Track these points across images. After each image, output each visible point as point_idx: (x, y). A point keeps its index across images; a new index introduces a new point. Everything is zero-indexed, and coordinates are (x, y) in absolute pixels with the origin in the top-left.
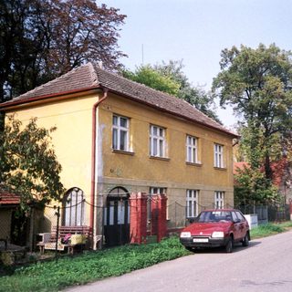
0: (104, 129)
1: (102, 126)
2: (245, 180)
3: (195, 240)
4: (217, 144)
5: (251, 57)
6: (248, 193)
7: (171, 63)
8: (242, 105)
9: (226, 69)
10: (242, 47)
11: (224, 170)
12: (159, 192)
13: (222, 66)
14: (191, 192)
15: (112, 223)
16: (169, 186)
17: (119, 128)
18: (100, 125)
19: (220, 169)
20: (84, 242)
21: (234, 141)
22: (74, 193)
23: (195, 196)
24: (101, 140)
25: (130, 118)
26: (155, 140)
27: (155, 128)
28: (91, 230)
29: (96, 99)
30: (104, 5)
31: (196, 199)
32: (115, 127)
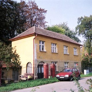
0: (37, 45)
1: (36, 45)
2: (87, 59)
3: (60, 77)
4: (75, 48)
5: (86, 20)
6: (88, 63)
7: (64, 23)
8: (85, 35)
9: (80, 24)
10: (85, 16)
11: (78, 56)
12: (53, 63)
13: (78, 23)
14: (66, 63)
15: (40, 72)
16: (58, 61)
17: (42, 45)
18: (35, 44)
19: (76, 56)
20: (31, 78)
21: (81, 46)
22: (29, 64)
23: (67, 64)
24: (36, 48)
25: (45, 42)
26: (53, 47)
27: (53, 44)
28: (34, 74)
29: (34, 37)
30: (40, 8)
31: (68, 65)
32: (40, 44)
